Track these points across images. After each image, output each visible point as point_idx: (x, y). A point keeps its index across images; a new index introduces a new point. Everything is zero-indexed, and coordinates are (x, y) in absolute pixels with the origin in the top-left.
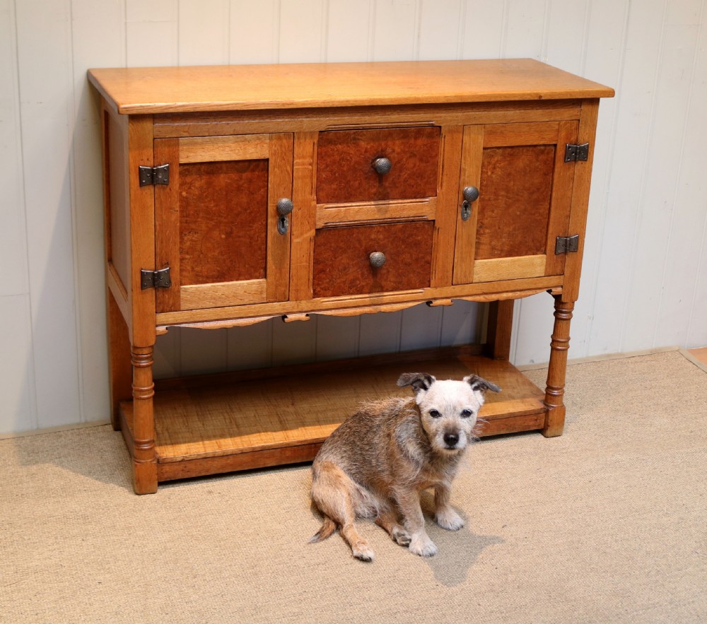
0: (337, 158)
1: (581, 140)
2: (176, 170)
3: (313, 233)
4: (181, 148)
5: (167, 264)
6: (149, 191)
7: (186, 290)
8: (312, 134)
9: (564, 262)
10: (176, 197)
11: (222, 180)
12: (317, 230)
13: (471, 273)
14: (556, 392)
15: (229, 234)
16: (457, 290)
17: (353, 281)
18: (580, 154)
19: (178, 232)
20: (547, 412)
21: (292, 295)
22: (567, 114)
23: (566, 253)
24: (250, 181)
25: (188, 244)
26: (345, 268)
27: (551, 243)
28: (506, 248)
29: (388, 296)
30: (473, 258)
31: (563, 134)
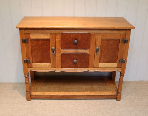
0: (66, 39)
1: (126, 38)
2: (30, 40)
3: (60, 54)
4: (30, 35)
5: (29, 58)
6: (24, 44)
7: (33, 64)
8: (59, 34)
9: (121, 65)
10: (30, 45)
11: (40, 43)
12: (61, 54)
13: (98, 66)
14: (119, 92)
15: (42, 53)
16: (95, 69)
17: (70, 65)
18: (126, 41)
19: (31, 52)
20: (117, 95)
21: (56, 67)
22: (123, 32)
23: (122, 63)
24: (46, 43)
25: (34, 55)
26: (68, 62)
27: (118, 60)
28: (107, 61)
29: (79, 69)
30: (99, 62)
31: (122, 37)
